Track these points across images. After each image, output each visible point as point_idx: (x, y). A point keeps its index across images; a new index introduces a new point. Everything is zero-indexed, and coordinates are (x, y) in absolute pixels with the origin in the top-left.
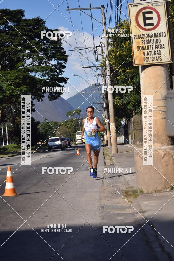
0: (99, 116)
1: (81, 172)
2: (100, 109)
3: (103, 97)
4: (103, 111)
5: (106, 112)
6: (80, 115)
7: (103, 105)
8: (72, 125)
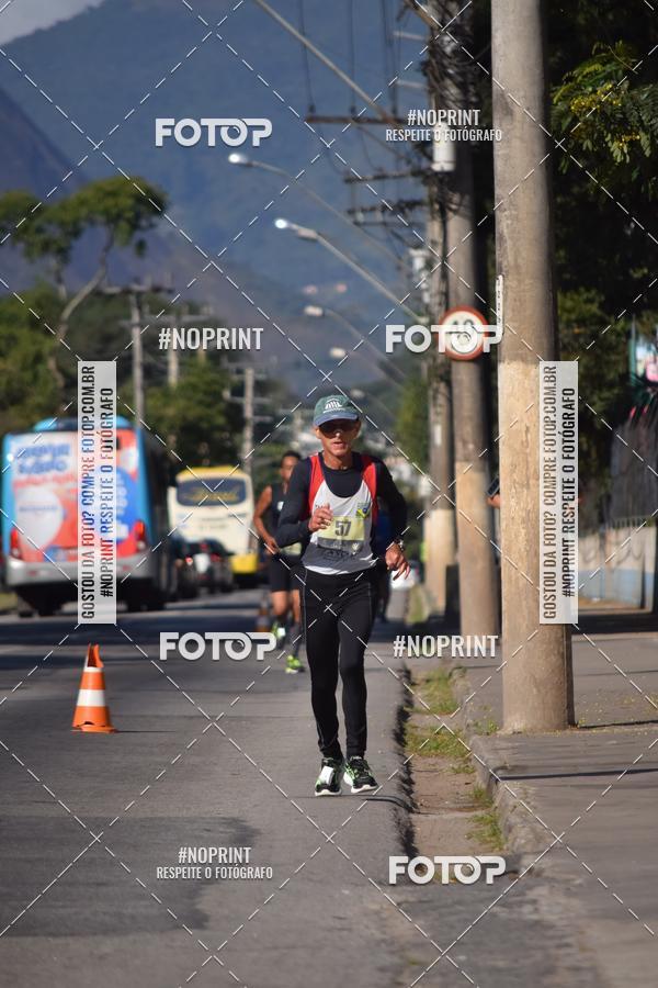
0: (377, 268)
1: (108, 945)
2: (390, 193)
3: (435, 49)
4: (421, 215)
5: (459, 228)
6: (141, 246)
7: (425, 148)
8: (39, 358)
